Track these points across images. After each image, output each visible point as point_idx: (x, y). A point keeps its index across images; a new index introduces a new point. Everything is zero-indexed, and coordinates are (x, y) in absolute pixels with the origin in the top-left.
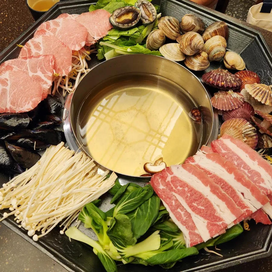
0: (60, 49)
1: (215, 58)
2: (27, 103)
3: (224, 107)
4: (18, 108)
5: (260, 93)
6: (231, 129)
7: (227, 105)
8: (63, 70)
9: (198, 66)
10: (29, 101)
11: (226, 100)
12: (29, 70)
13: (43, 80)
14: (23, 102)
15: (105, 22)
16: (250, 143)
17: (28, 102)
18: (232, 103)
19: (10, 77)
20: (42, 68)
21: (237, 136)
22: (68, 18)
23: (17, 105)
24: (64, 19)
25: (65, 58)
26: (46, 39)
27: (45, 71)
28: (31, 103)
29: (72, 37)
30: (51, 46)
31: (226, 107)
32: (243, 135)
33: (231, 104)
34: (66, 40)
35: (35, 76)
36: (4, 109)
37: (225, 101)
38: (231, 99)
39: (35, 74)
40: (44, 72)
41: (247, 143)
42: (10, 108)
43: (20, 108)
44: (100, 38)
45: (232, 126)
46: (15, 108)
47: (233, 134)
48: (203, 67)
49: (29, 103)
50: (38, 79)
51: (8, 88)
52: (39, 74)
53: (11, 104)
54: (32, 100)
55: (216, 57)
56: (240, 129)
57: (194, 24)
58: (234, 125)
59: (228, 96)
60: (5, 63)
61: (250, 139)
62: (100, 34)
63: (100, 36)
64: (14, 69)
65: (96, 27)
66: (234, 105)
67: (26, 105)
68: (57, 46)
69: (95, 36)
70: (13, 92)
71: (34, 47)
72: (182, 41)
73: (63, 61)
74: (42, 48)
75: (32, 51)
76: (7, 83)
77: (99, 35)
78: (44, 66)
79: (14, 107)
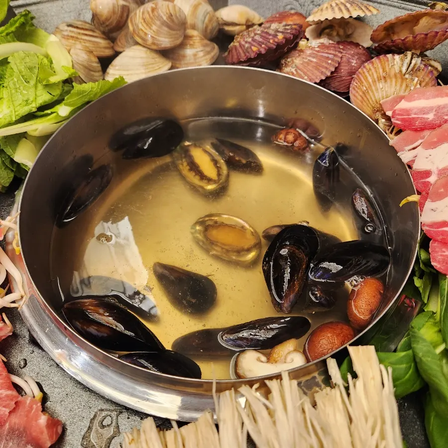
1: (209, 31)
3: (324, 70)
5: (348, 5)
6: (380, 85)
7: (324, 64)
9: (204, 56)
11: (314, 57)
16: (427, 79)
18: (326, 55)
21: (401, 86)
31: (326, 68)
32: (407, 76)
33: (328, 58)
37: (314, 60)
38: (318, 51)
41: (423, 84)
45: (374, 81)
47: (393, 90)
48: (212, 54)
55: (210, 27)
56: (392, 73)
57: (125, 3)
58: (376, 77)
59: (309, 52)
61: (422, 74)
66: (335, 55)
72: (141, 32)
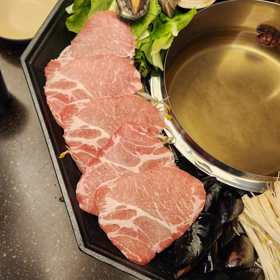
0: (122, 107)
2: (192, 202)
4: (187, 218)
8: (155, 126)
10: (191, 198)
12: (126, 168)
13: (159, 161)
14: (186, 207)
15: (117, 26)
17: (191, 200)
19: (120, 200)
20: (139, 150)
22: (63, 65)
23: (182, 216)
24: (61, 71)
25: (144, 111)
26: (87, 114)
27: (148, 148)
28: (196, 198)
29: (115, 80)
30: (106, 115)
34: (113, 90)
35: (143, 166)
36: (170, 238)
39: (140, 164)
40: (148, 151)
42: (178, 229)
43: (190, 216)
44: (134, 51)
46: (184, 222)
49: (193, 199)
50: (152, 165)
51: (141, 213)
52: (145, 158)
53: (174, 223)
54: (193, 192)
60: (78, 194)
62: (130, 46)
63: (132, 48)
64: (111, 187)
65: (116, 42)
67: (194, 205)
68: (114, 109)
69: (127, 53)
70: (157, 210)
71: (86, 137)
73: (146, 116)
74: (97, 128)
75: (90, 144)
76: (129, 210)
77: (129, 49)
78: (138, 145)
79: (182, 224)
